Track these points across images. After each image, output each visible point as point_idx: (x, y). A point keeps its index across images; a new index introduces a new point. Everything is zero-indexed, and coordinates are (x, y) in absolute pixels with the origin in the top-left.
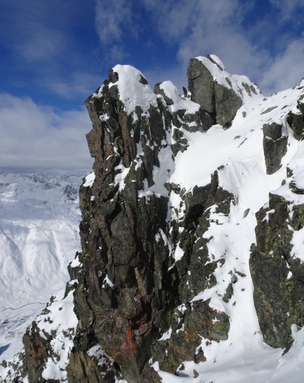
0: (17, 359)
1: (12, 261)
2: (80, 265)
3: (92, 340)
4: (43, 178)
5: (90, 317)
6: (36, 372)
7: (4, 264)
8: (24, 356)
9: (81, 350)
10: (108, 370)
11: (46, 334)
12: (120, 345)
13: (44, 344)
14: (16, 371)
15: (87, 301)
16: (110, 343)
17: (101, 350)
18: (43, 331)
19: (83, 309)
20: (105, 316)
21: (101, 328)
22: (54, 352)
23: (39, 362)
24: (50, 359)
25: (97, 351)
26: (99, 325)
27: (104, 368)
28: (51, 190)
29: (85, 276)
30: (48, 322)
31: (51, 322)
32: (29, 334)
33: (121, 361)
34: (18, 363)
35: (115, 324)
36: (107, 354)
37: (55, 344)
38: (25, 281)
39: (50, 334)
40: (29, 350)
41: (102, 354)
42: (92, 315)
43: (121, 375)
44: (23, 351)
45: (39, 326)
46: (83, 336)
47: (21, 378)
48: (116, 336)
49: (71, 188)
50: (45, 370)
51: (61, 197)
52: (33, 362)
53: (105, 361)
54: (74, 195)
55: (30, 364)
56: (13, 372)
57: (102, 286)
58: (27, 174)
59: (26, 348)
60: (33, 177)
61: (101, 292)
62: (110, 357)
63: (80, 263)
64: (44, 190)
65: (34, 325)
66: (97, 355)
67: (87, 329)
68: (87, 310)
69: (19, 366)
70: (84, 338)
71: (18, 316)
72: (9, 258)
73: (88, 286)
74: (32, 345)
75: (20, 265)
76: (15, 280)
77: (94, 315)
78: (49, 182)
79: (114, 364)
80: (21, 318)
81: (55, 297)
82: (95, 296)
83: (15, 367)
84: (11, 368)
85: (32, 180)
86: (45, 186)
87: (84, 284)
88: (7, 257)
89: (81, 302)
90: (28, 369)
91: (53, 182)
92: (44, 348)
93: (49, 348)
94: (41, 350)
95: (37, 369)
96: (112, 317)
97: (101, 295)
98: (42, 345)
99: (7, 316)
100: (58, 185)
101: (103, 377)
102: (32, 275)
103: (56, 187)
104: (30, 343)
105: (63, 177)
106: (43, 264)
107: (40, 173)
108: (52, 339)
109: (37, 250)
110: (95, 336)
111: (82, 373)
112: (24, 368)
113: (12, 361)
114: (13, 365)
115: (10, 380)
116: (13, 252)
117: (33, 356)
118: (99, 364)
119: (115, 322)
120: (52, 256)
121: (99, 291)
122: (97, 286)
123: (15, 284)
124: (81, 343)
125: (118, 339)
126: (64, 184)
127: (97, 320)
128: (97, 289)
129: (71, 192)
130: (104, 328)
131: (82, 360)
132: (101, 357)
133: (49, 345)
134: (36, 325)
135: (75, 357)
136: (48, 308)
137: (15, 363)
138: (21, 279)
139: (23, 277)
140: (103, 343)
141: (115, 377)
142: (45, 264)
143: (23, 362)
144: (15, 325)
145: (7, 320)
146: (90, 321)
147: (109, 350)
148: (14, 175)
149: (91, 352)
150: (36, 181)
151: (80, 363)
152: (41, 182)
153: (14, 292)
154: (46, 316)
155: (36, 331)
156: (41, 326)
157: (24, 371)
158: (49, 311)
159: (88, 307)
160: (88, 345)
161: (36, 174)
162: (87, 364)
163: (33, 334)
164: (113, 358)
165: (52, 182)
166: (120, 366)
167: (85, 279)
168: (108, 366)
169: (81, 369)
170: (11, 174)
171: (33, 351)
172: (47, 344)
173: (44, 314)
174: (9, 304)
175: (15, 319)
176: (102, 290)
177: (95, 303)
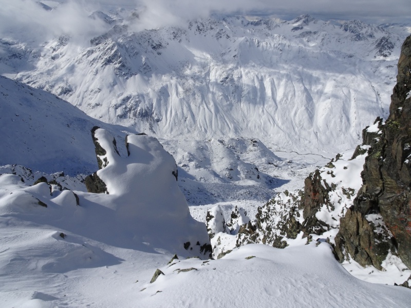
0: (297, 194)
1: (305, 112)
2: (378, 131)
3: (374, 207)
4: (355, 27)
5: (378, 186)
6: (311, 210)
7: (298, 113)
8: (303, 194)
9: (360, 211)
10: (383, 240)
11: (326, 184)
12: (406, 226)
13: (322, 192)
14: (294, 202)
15: (380, 170)
16: (394, 218)
17: (381, 220)
18: (324, 181)
19: (372, 175)
20: (396, 192)
21: (388, 201)
22: (330, 201)
23: (316, 204)
24: (325, 206)
25: (376, 219)
26: (387, 197)
27: (380, 237)
28: (362, 42)
29: (385, 145)
30: (330, 175)
31: (333, 176)
32: (311, 179)
33: (402, 240)
34: (297, 197)
35: (407, 204)
36: (387, 226)
37: (333, 196)
38: (313, 133)
39: (330, 186)
40: (308, 191)
41: (382, 225)
42: (381, 185)
43: (396, 252)
44: (303, 190)
45: (321, 175)
46: (365, 200)
47: (297, 209)
48: (404, 215)
49: (387, 41)
50: (319, 212)
51: (371, 51)
52: (309, 201)
53: (383, 232)
54: (388, 51)
55: (306, 202)
56: (292, 201)
57: (405, 160)
58: (339, 21)
59: (306, 188)
60: (343, 26)
61: (402, 166)
62: (389, 231)
63: (378, 129)
64: (353, 42)
65: (318, 173)
66: (376, 223)
67: (371, 196)
68: (377, 179)
69: (297, 199)
70: (366, 202)
71: (302, 161)
72: (303, 108)
73: (386, 155)
74: (312, 188)
75: (311, 117)
76: (305, 129)
77: (383, 186)
78: (361, 32)
79: (392, 238)
80: (303, 163)
81: (342, 156)
82: (391, 168)
83: (294, 199)
84: (291, 198)
85: (343, 28)
86: (355, 37)
87: (382, 153)
88: (302, 107)
89: (372, 168)
90: (304, 205)
91: (366, 32)
92: (322, 195)
93: (327, 197)
94: (319, 196)
95: (312, 208)
96: (405, 196)
97: (400, 170)
98: (320, 192)
99: (292, 158)
100: (371, 36)
101: (376, 244)
102: (320, 129)
103: (368, 38)
104: (310, 185)
105: (380, 27)
106: (333, 122)
107: (353, 20)
108: (331, 191)
109: (330, 106)
110: (379, 206)
111: (355, 230)
112: (301, 202)
113: (293, 193)
114: (293, 196)
115: (289, 207)
116: (308, 103)
117: (311, 197)
118: (375, 231)
119: (408, 202)
120: (344, 116)
121: (399, 165)
122: (399, 158)
123: (304, 133)
124: (362, 206)
125: (406, 219)
126: (379, 35)
127: (385, 192)
128: (398, 162)
129: (386, 46)
130: (391, 202)
131: (359, 220)
132: (379, 226)
133: (327, 194)
134: (320, 174)
135: (351, 214)
136: (333, 163)
137: (295, 196)
138: (310, 130)
139: (312, 129)
140: (385, 215)
141: (389, 250)
142: (335, 122)
143: (302, 198)
144: (297, 167)
145: (292, 161)
146: (377, 190)
147: (391, 224)
148: (324, 22)
149: (370, 217)
150: (346, 30)
151: (355, 221)
152: (352, 32)
153: (302, 140)
154: (330, 170)
155: (318, 178)
156: (324, 176)
157: (301, 205)
158: (334, 166)
159: (380, 176)
160: (368, 210)
161: (349, 22)
162: (363, 225)
163: (315, 180)
164: (392, 233)
165: (364, 33)
166: (399, 244)
167: (384, 147)
168: (385, 238)
169: (355, 227)
170: (322, 21)
171: (312, 193)
172: (325, 193)
173: (328, 167)
174: (295, 149)
175: (298, 162)
176: (404, 164)
177: (389, 175)
